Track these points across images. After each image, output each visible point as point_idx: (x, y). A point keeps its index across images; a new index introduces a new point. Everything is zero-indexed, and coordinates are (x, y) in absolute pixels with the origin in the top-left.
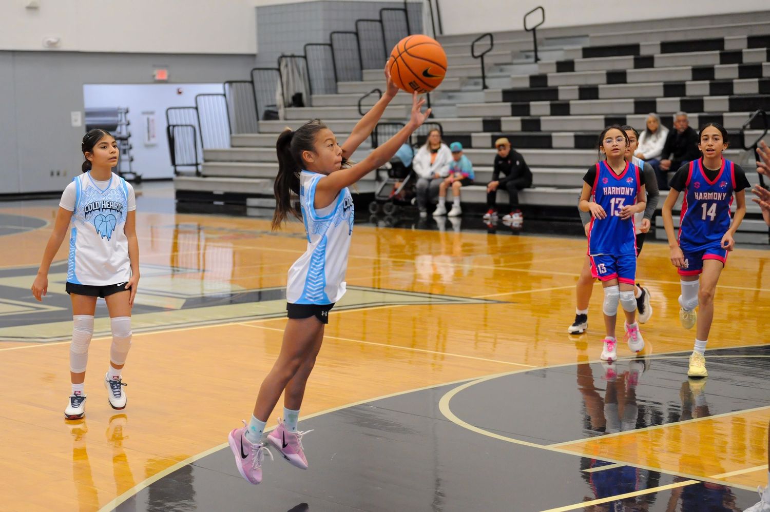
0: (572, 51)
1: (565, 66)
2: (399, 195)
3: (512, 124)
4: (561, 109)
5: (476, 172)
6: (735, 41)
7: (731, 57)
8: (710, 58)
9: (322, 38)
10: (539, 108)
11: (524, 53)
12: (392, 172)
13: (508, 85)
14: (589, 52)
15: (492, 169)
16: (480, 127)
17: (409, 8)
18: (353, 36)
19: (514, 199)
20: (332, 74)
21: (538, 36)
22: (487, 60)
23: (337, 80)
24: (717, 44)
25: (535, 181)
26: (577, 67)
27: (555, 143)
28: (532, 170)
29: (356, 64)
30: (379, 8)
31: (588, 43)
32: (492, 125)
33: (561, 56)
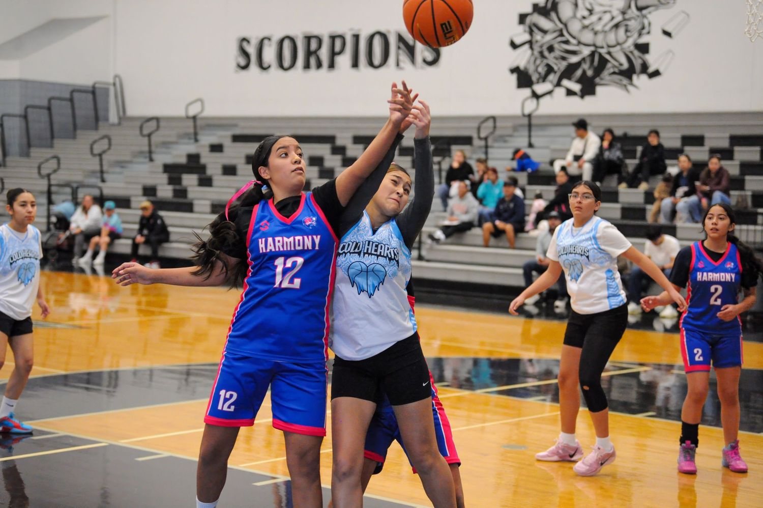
0: (222, 137)
1: (217, 148)
2: (62, 244)
3: (166, 192)
4: (206, 182)
5: (125, 229)
6: (344, 139)
7: (339, 150)
8: (323, 150)
9: (18, 110)
10: (190, 180)
11: (186, 135)
12: (58, 226)
13: (169, 160)
14: (237, 138)
15: (137, 227)
16: (140, 192)
17: (98, 92)
18: (46, 112)
19: (155, 251)
20: (25, 141)
21: (199, 123)
22: (154, 138)
23: (29, 145)
24: (330, 139)
25: (172, 237)
26: (225, 149)
27: (196, 208)
28: (170, 229)
29: (48, 134)
30: (71, 89)
31: (238, 131)
32: (149, 191)
33: (214, 140)
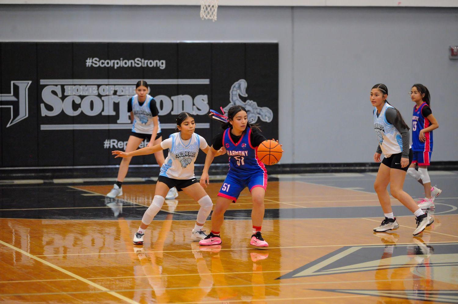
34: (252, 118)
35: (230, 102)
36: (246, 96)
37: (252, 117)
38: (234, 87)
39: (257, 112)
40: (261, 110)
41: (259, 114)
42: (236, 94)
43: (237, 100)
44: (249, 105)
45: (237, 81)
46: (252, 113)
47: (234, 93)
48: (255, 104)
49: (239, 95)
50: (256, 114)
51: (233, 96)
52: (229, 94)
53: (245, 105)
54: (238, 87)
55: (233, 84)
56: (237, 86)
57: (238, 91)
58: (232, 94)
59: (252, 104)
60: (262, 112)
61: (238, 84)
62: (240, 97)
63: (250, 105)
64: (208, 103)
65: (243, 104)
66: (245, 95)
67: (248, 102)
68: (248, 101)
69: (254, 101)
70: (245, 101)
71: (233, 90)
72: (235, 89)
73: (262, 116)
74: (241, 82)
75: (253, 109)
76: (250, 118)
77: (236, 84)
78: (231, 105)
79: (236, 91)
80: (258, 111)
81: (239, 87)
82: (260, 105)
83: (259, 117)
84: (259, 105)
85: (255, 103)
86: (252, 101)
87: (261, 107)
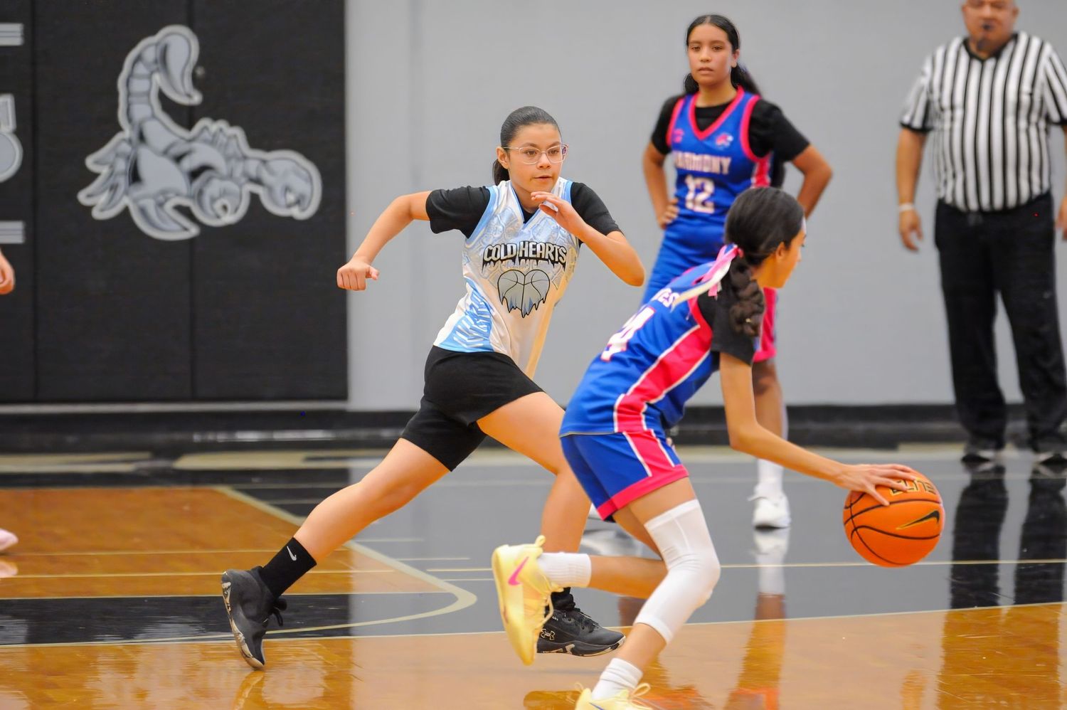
34: (225, 201)
35: (119, 129)
36: (197, 98)
37: (224, 193)
38: (139, 59)
39: (245, 174)
40: (264, 162)
41: (258, 181)
42: (148, 94)
43: (154, 117)
44: (205, 141)
45: (154, 32)
46: (222, 178)
47: (139, 86)
48: (235, 136)
49: (162, 97)
50: (243, 180)
51: (132, 99)
52: (115, 94)
53: (190, 141)
54: (156, 62)
55: (133, 44)
56: (151, 55)
57: (157, 78)
58: (129, 94)
59: (222, 139)
60: (272, 173)
61: (157, 44)
62: (168, 105)
63: (212, 142)
64: (18, 133)
65: (182, 138)
66: (189, 96)
67: (206, 128)
68: (204, 123)
69: (232, 123)
70: (189, 125)
71: (131, 76)
72: (141, 69)
73: (270, 189)
74: (168, 35)
75: (228, 159)
76: (213, 200)
77: (147, 47)
78: (124, 140)
79: (150, 77)
80: (253, 167)
81: (163, 60)
82: (261, 140)
83: (255, 198)
84: (254, 143)
85: (238, 133)
86: (222, 124)
87: (269, 148)
